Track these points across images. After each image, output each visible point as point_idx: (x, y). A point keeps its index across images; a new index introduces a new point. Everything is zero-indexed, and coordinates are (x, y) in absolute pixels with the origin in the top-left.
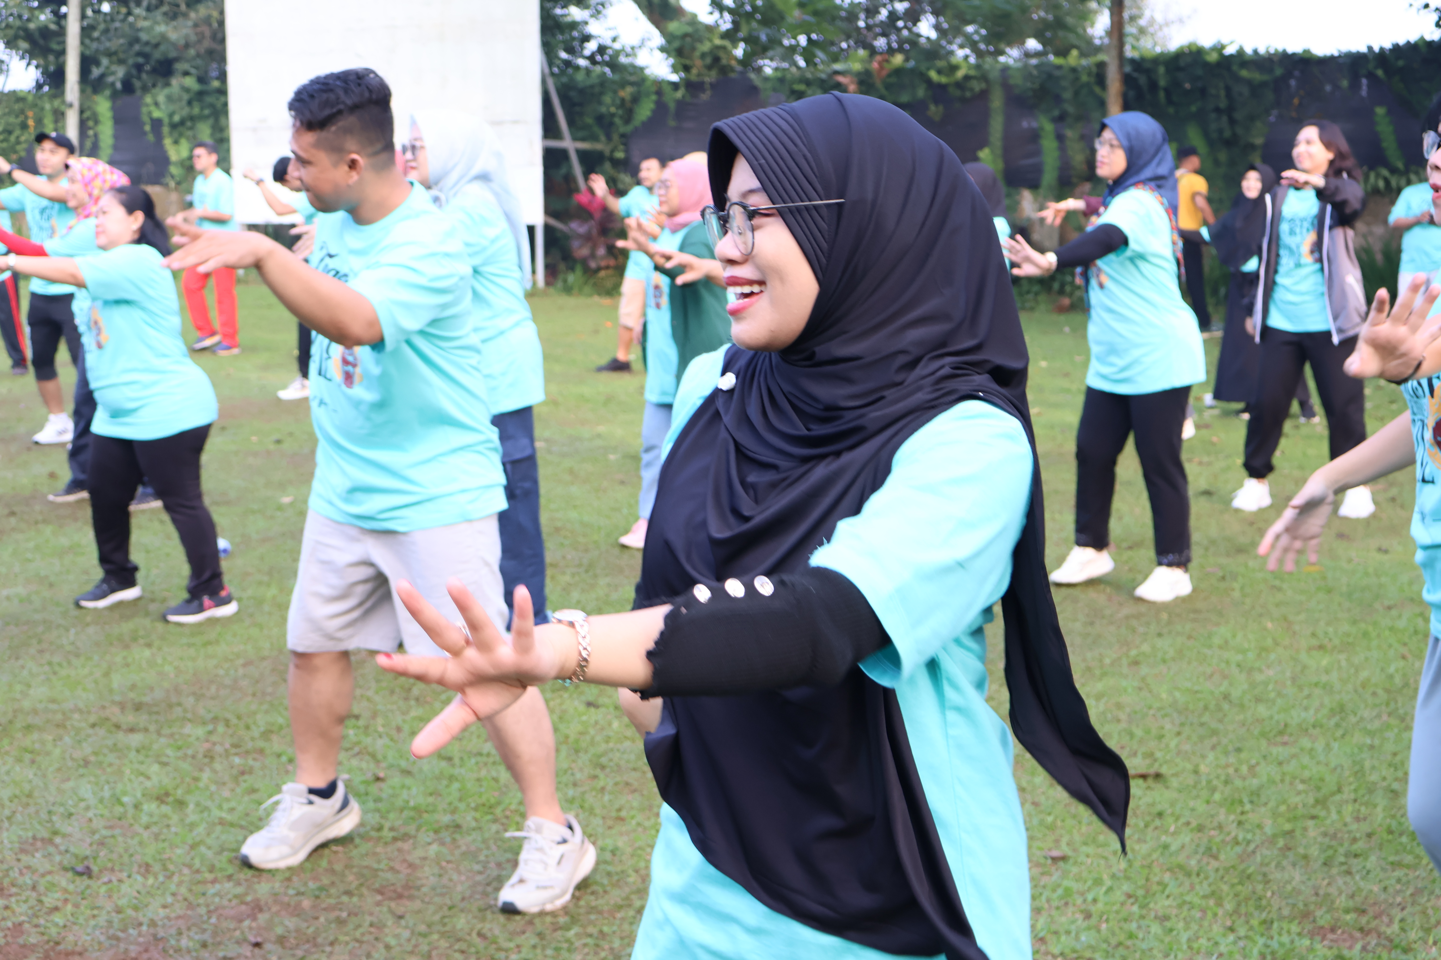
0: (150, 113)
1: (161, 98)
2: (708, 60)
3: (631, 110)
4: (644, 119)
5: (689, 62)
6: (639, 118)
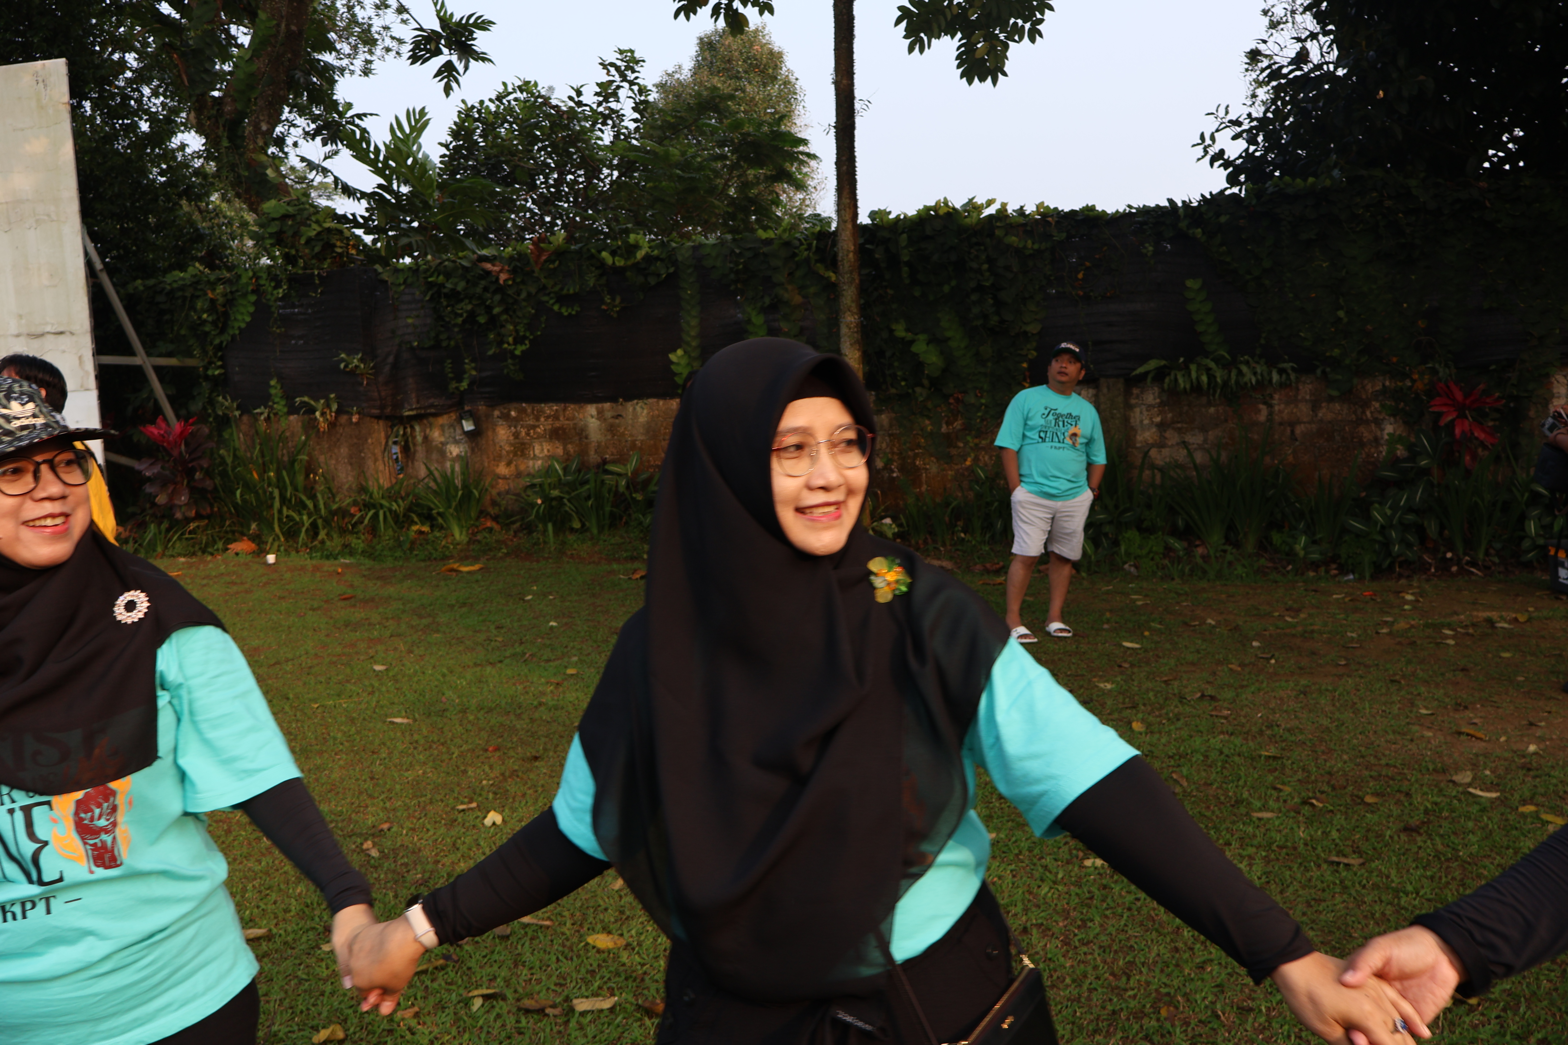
2: (317, 249)
3: (226, 315)
4: (243, 325)
5: (293, 252)
6: (236, 325)
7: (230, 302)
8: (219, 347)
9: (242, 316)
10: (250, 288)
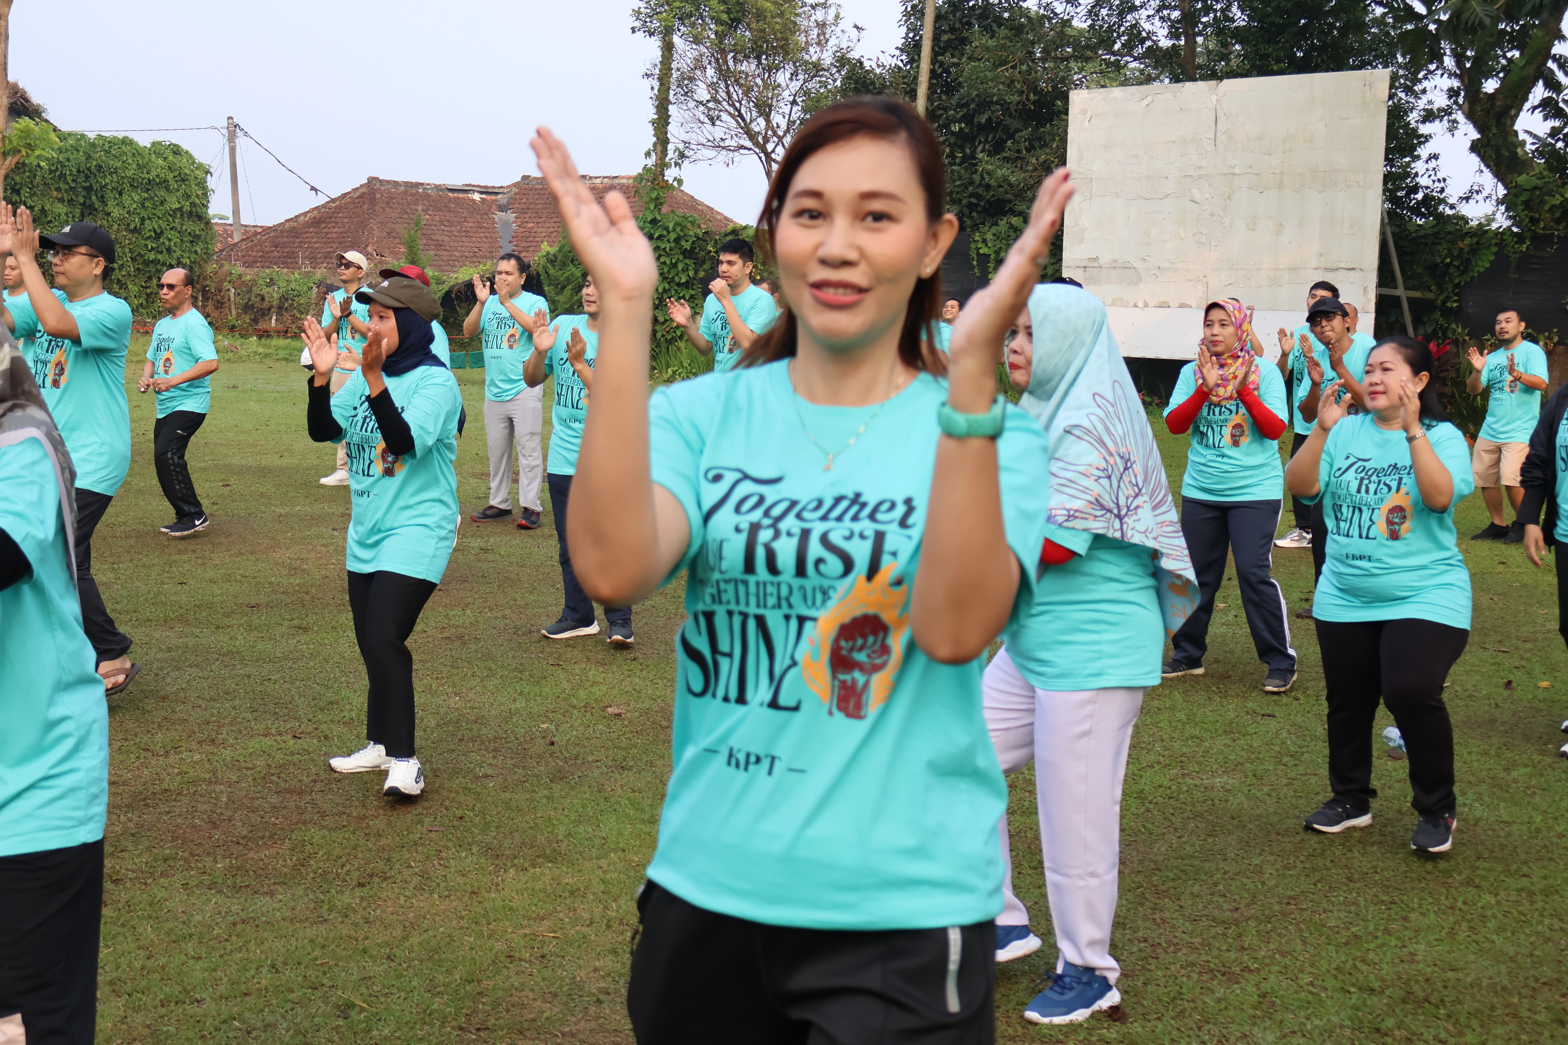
0: (978, 249)
1: (989, 236)
2: (1557, 215)
3: (1468, 261)
4: (1482, 270)
5: (1537, 216)
6: (1476, 269)
7: (1474, 250)
8: (1457, 286)
9: (1484, 262)
10: (1493, 242)
